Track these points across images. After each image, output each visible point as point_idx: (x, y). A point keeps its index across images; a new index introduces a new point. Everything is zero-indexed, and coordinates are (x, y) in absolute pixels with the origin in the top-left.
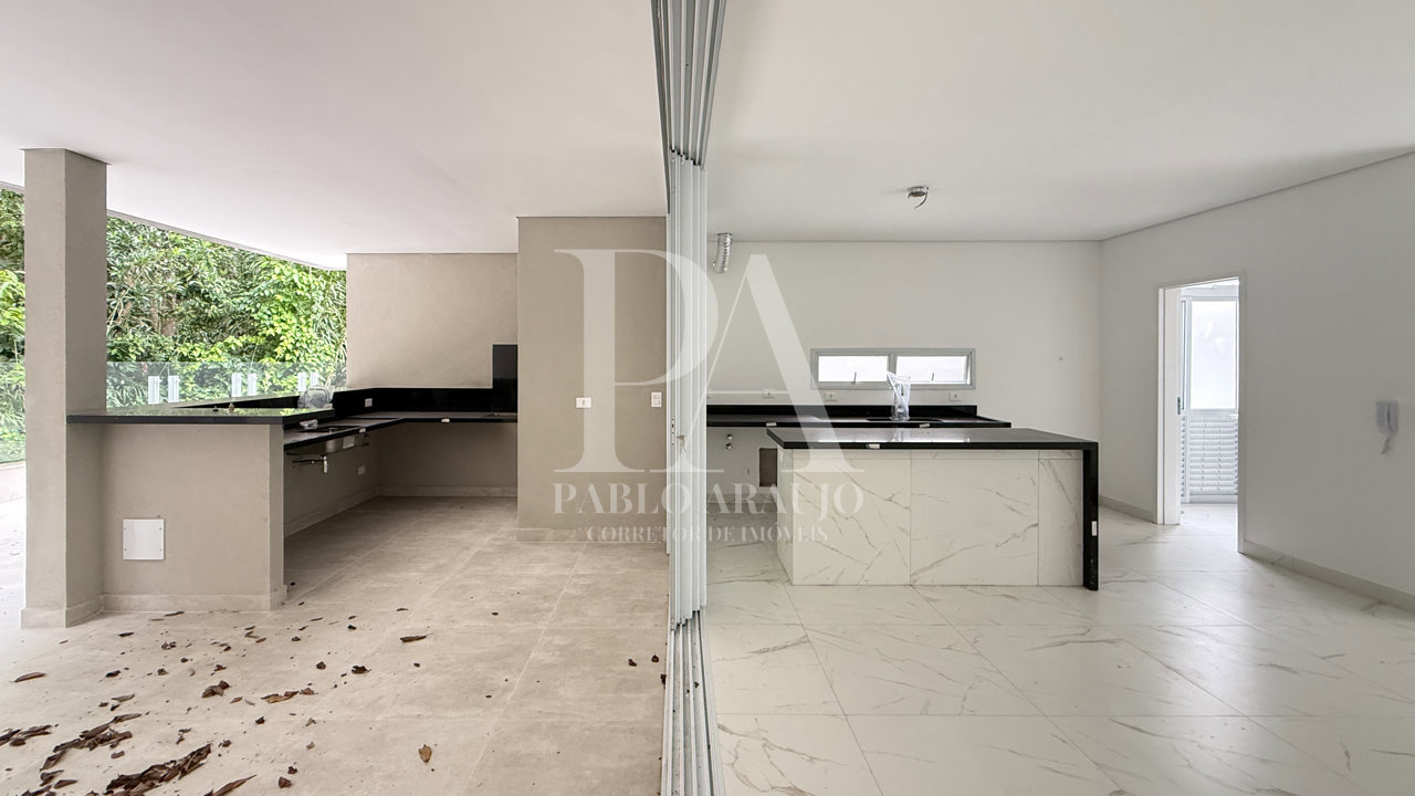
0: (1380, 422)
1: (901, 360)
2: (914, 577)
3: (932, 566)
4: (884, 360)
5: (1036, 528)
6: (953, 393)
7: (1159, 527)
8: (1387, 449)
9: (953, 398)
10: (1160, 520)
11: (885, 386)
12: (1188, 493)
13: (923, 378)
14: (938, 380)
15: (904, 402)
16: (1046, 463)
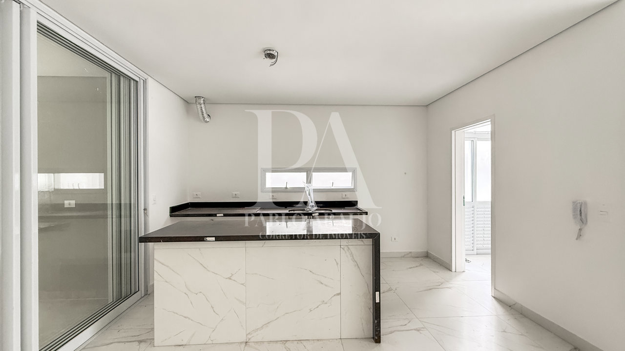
0: (575, 217)
1: (315, 175)
2: (249, 336)
3: (262, 327)
4: (304, 175)
5: (339, 296)
6: (344, 194)
7: (453, 273)
8: (579, 236)
9: (344, 196)
10: (453, 269)
11: (301, 190)
12: (475, 249)
13: (327, 185)
14: (336, 186)
15: (312, 199)
16: (346, 248)
